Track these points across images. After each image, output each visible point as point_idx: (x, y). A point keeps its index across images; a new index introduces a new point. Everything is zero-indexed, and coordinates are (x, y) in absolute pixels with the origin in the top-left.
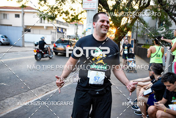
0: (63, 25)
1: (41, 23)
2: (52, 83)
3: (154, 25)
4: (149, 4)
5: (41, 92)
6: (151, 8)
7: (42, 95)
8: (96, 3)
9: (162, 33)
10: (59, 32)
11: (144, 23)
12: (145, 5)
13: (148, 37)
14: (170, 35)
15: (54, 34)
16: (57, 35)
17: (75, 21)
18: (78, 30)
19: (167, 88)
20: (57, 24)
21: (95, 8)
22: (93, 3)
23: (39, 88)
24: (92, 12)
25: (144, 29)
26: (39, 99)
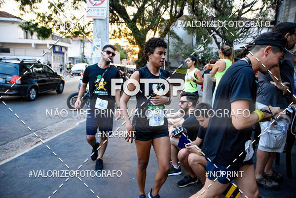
0: (62, 41)
1: (27, 38)
2: (46, 128)
3: (191, 42)
4: (183, 13)
5: (28, 143)
6: (185, 19)
7: (30, 148)
8: (106, 9)
9: (200, 52)
10: (55, 52)
11: (178, 38)
12: (177, 14)
13: (183, 57)
14: (209, 55)
15: (49, 56)
16: (54, 57)
17: (80, 35)
18: (85, 48)
19: (200, 123)
20: (53, 41)
21: (105, 15)
22: (101, 9)
23: (25, 137)
24: (101, 22)
25: (177, 46)
26: (25, 154)
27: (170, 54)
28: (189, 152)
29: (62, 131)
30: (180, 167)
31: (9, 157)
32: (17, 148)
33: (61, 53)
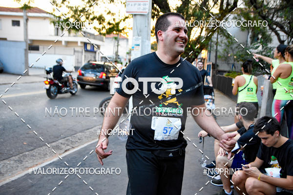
0: (94, 39)
1: (57, 35)
2: (75, 135)
3: (245, 41)
4: (237, 5)
5: (56, 151)
6: (239, 13)
8: (148, 3)
10: (87, 51)
11: (228, 36)
12: (229, 7)
13: (235, 60)
15: (80, 54)
16: (85, 56)
17: (115, 32)
18: (119, 47)
19: (263, 141)
20: (84, 38)
21: (147, 11)
23: (53, 143)
24: (142, 17)
25: (228, 46)
26: (53, 162)
27: (218, 54)
28: (247, 175)
29: (93, 139)
30: (233, 192)
31: (37, 165)
32: (45, 155)
33: (93, 51)
